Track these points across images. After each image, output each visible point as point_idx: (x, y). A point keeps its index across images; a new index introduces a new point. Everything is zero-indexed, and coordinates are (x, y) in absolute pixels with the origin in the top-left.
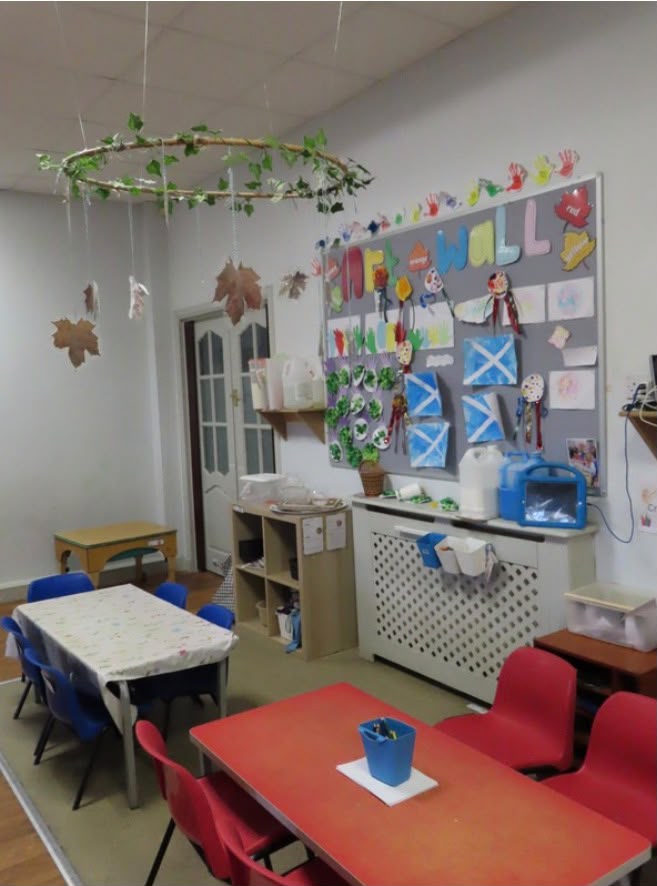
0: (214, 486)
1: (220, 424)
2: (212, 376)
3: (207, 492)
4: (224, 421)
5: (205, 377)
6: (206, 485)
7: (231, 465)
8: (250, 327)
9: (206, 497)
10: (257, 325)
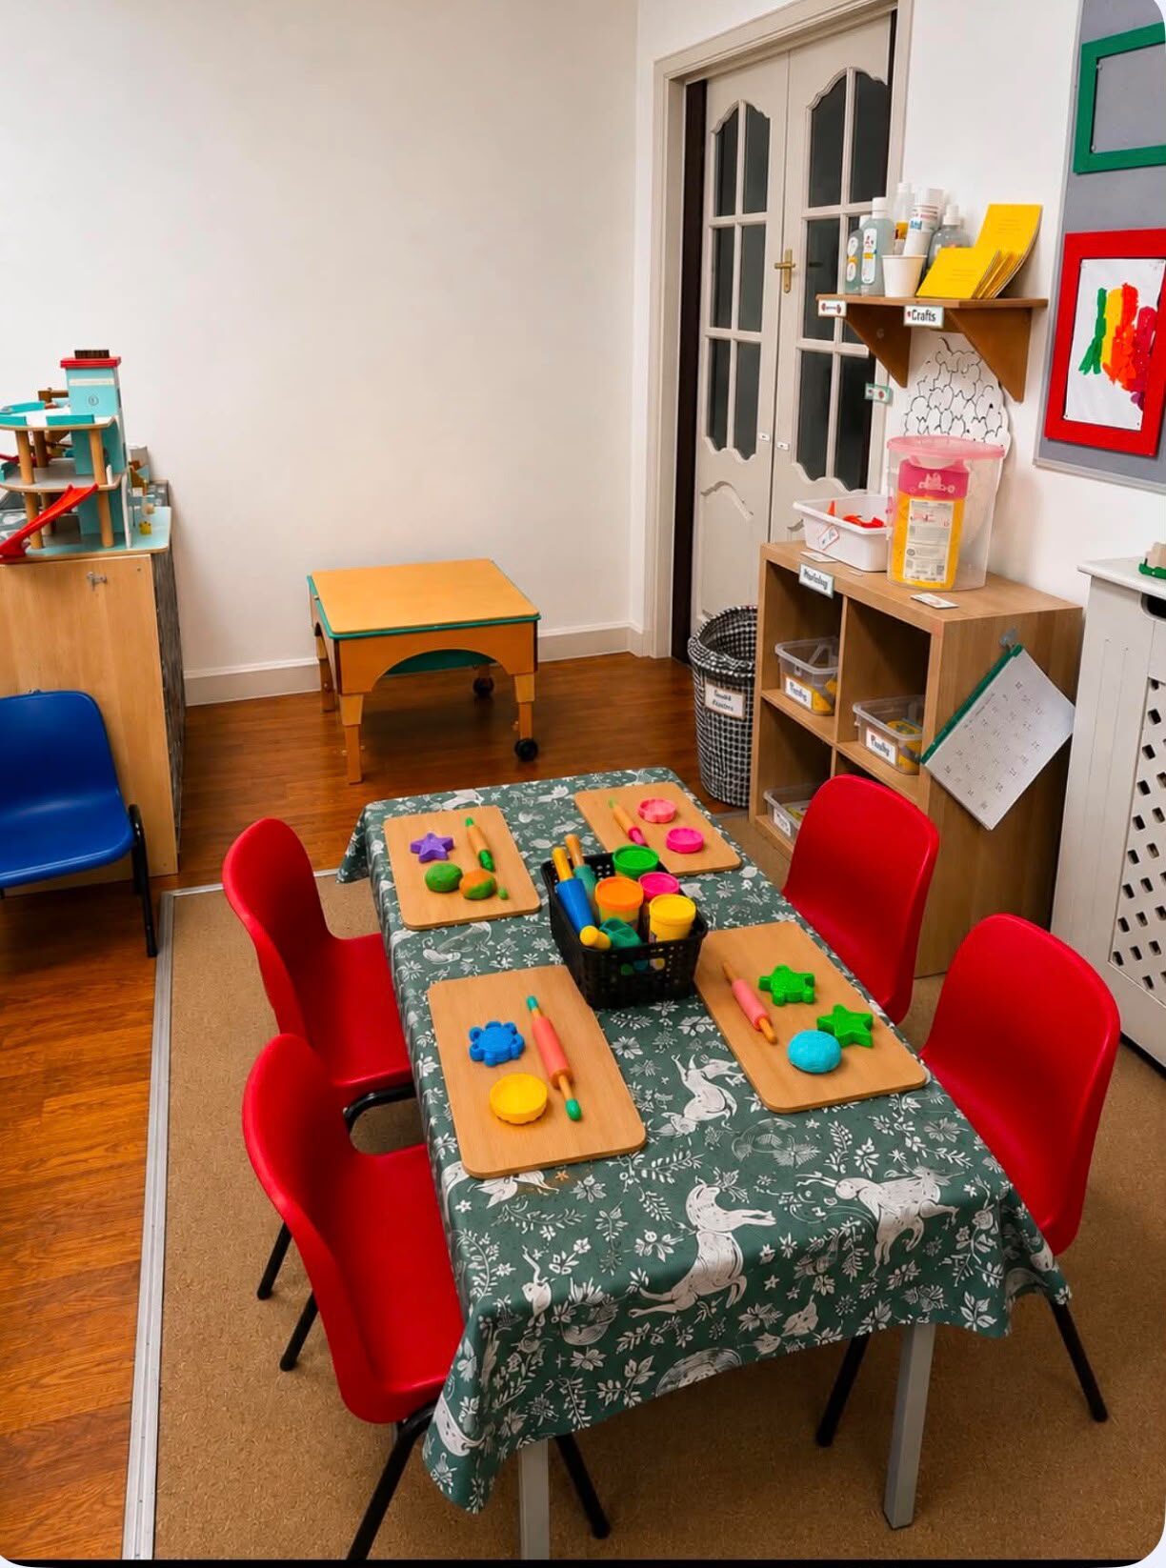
0: (720, 484)
1: (751, 336)
2: (739, 218)
3: (705, 494)
4: (756, 326)
5: (725, 221)
6: (704, 478)
7: (763, 436)
8: (840, 83)
9: (700, 502)
10: (860, 75)
